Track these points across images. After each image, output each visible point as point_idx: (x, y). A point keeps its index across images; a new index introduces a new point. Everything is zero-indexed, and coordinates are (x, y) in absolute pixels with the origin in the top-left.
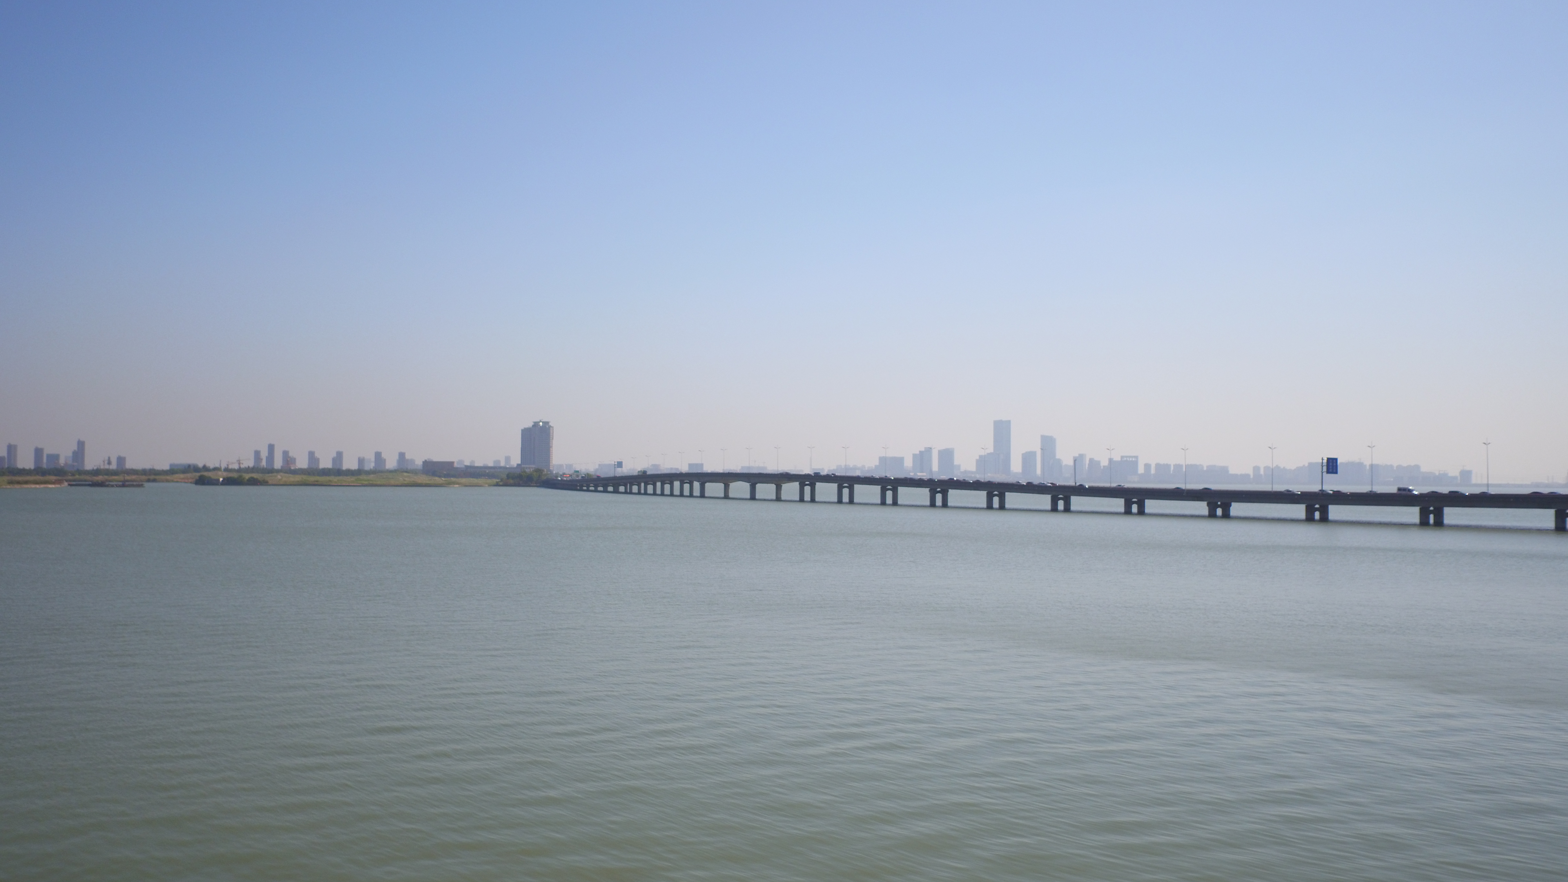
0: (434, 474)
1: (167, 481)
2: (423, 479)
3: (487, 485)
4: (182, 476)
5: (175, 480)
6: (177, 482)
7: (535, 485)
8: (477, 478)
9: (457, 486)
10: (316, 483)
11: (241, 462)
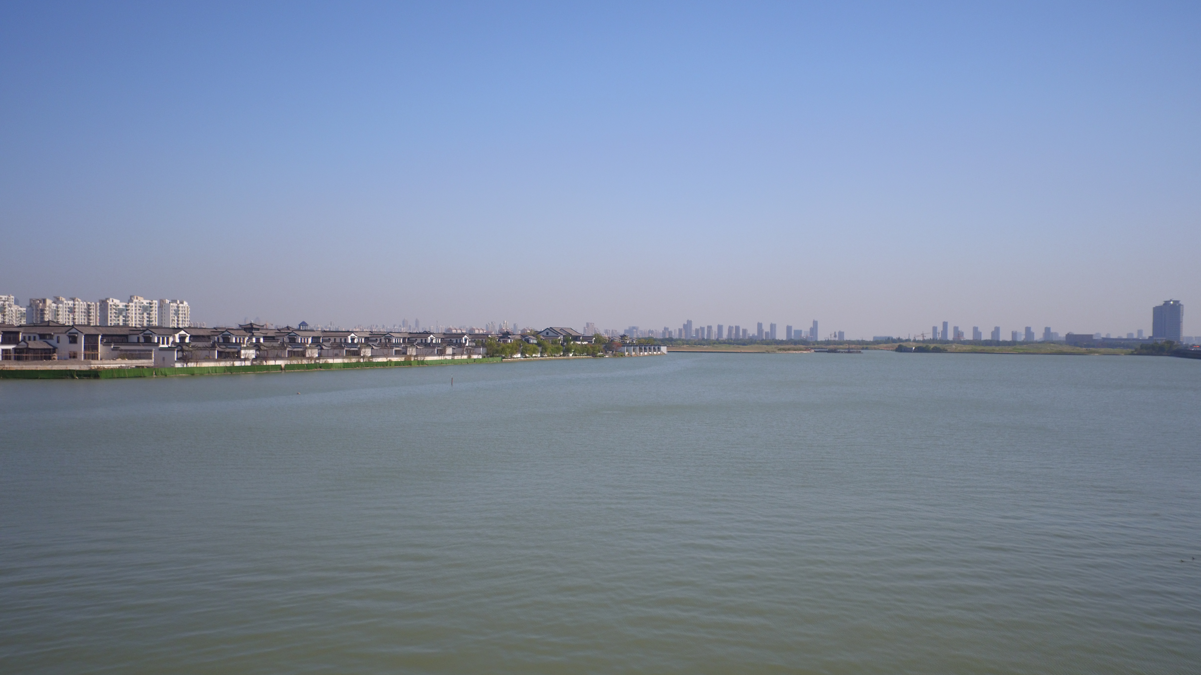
0: (1076, 344)
1: (875, 349)
2: (1066, 348)
3: (1123, 354)
4: (885, 345)
5: (881, 348)
6: (882, 350)
7: (1166, 354)
8: (1113, 348)
9: (1097, 354)
10: (983, 351)
11: (925, 335)
